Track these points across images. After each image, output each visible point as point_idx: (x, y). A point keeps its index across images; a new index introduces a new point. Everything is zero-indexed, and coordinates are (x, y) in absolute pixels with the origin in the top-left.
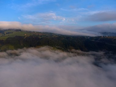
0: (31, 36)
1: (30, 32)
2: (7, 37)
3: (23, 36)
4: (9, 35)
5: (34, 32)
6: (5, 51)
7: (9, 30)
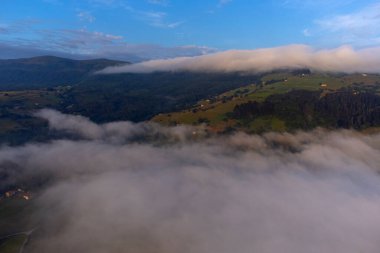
0: (343, 88)
1: (342, 76)
2: (267, 94)
3: (317, 89)
4: (273, 88)
5: (357, 75)
6: (260, 132)
7: (275, 72)
